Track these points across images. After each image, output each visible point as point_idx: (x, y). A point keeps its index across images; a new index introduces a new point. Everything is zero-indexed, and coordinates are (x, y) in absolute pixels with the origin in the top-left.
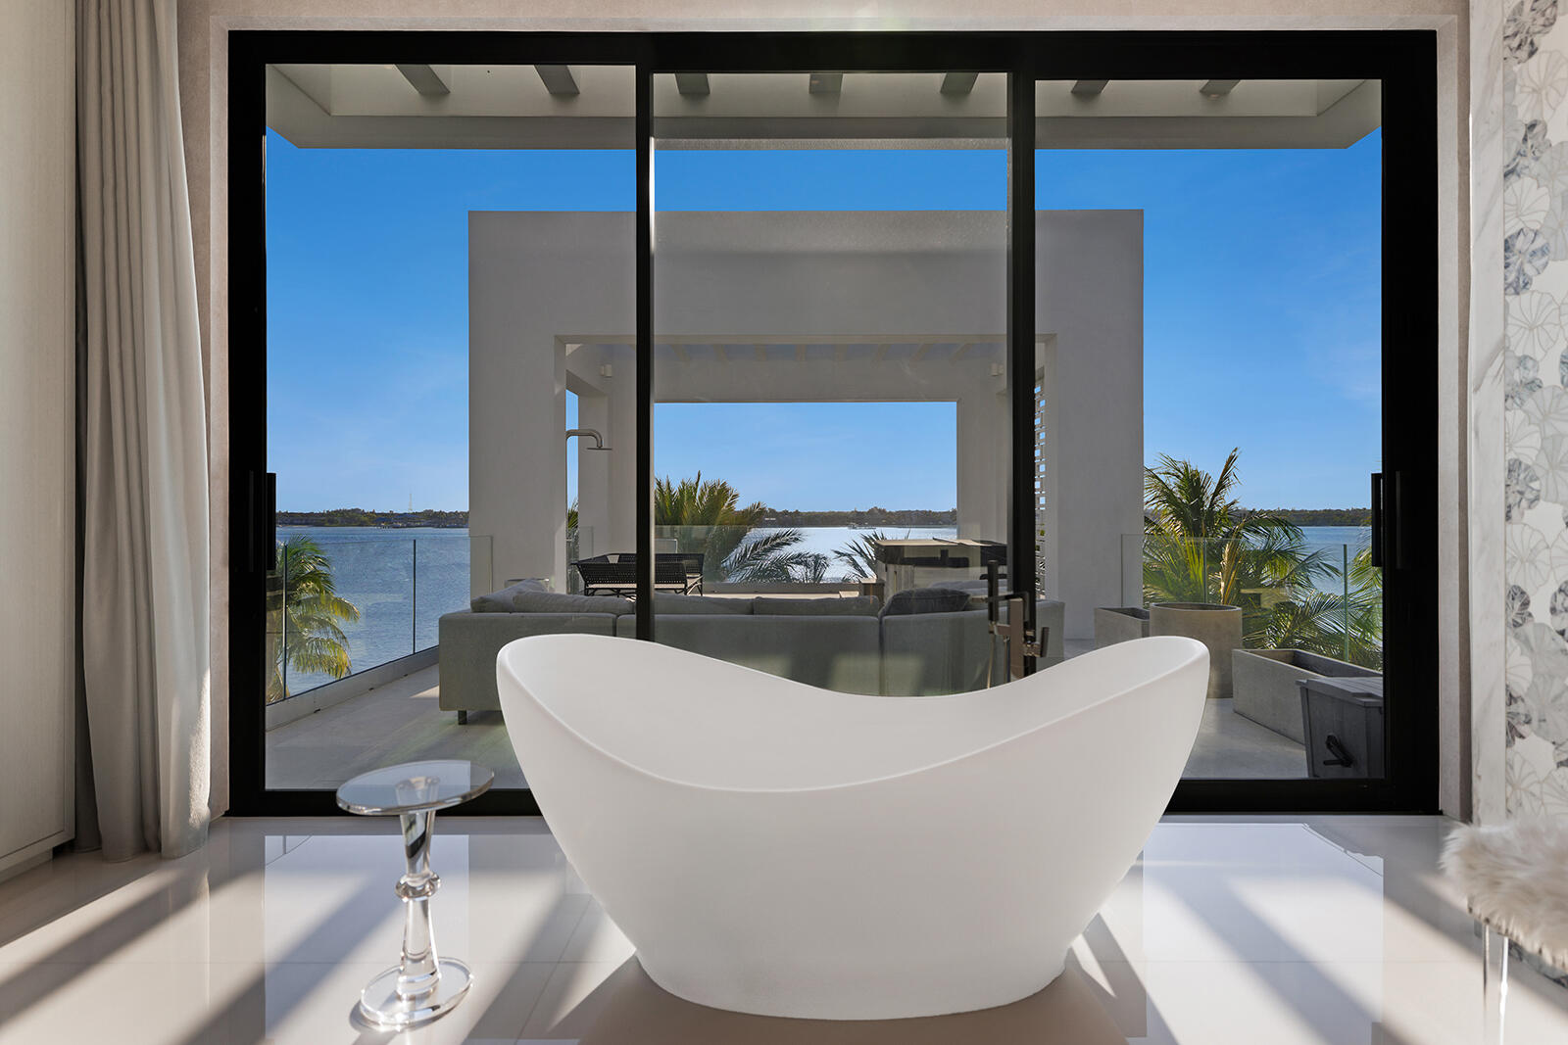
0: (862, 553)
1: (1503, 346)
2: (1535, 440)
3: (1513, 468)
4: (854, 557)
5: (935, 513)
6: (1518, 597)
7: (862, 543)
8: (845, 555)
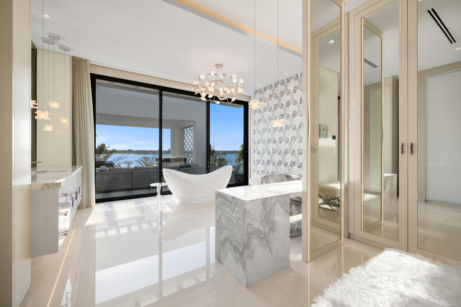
0: (142, 161)
1: (253, 139)
2: (255, 147)
3: (254, 150)
4: (140, 162)
5: (147, 151)
6: (254, 161)
7: (142, 158)
8: (138, 161)
